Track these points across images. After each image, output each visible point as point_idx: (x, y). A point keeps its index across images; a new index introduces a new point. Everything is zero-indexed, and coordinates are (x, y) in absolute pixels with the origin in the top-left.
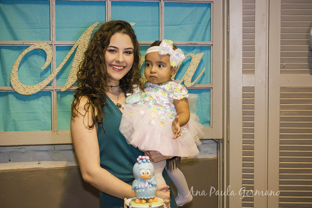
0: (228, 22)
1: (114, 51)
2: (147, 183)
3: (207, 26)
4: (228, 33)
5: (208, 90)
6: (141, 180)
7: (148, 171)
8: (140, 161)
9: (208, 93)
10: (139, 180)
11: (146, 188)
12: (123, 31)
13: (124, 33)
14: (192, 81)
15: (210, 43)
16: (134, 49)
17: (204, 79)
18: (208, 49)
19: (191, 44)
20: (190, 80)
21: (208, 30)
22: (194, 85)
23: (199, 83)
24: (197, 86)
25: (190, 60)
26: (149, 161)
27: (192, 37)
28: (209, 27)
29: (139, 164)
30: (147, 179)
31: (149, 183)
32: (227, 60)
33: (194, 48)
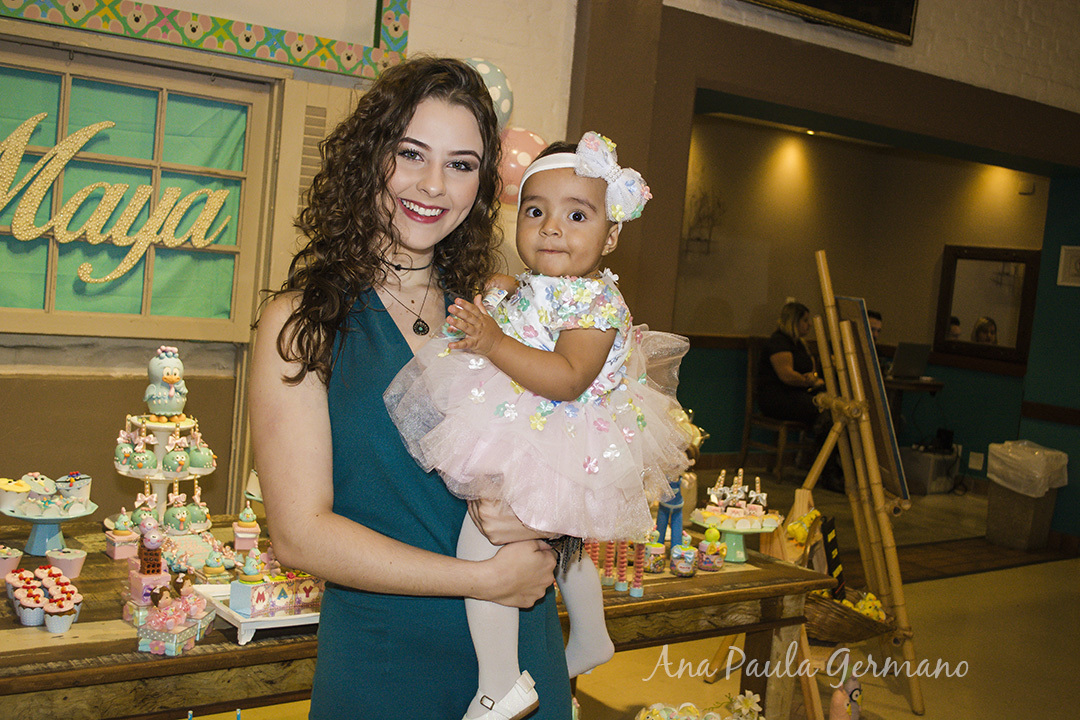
0: (278, 138)
1: (418, 157)
2: (173, 390)
3: (238, 144)
4: (276, 161)
5: (231, 255)
6: (162, 385)
7: (176, 371)
8: (163, 355)
9: (230, 263)
10: (159, 384)
11: (170, 397)
12: (454, 95)
13: (456, 101)
14: (206, 237)
15: (242, 175)
16: (483, 157)
17: (226, 236)
18: (236, 185)
19: (209, 173)
20: (203, 235)
21: (240, 152)
22: (209, 245)
23: (216, 242)
24: (213, 247)
25: (204, 200)
26: (177, 355)
27: (211, 159)
28: (241, 147)
29: (161, 358)
30: (173, 383)
31: (176, 391)
32: (270, 208)
33: (212, 180)
